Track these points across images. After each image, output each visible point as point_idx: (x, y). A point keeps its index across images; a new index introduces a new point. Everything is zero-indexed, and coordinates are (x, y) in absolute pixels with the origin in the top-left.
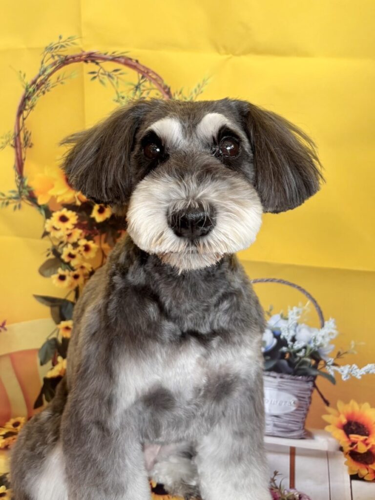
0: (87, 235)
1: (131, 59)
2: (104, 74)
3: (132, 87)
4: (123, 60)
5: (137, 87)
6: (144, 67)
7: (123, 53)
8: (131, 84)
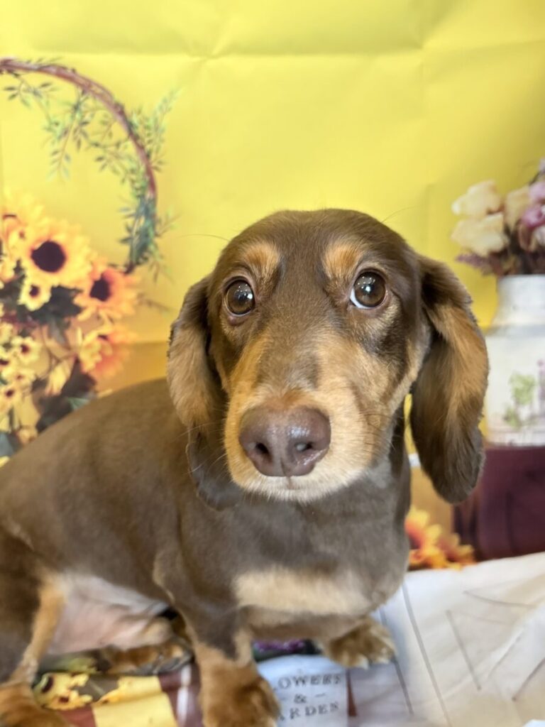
0: (21, 329)
1: (64, 68)
2: (27, 90)
3: (69, 108)
4: (54, 70)
5: (76, 108)
6: (83, 78)
7: (53, 60)
8: (68, 103)
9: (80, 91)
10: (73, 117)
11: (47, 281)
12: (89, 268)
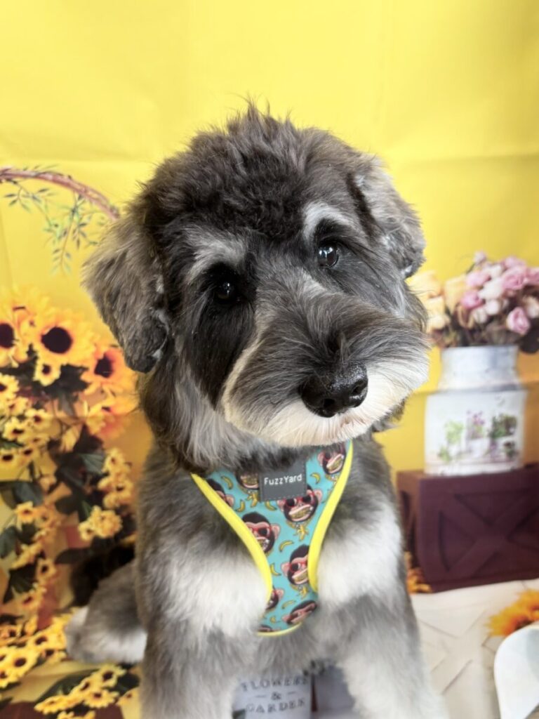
0: (35, 403)
1: (61, 175)
2: (26, 196)
3: (67, 211)
4: (50, 177)
5: (74, 211)
6: (79, 184)
7: (49, 167)
8: (67, 207)
9: (77, 196)
10: (72, 219)
11: (57, 361)
12: (93, 349)
